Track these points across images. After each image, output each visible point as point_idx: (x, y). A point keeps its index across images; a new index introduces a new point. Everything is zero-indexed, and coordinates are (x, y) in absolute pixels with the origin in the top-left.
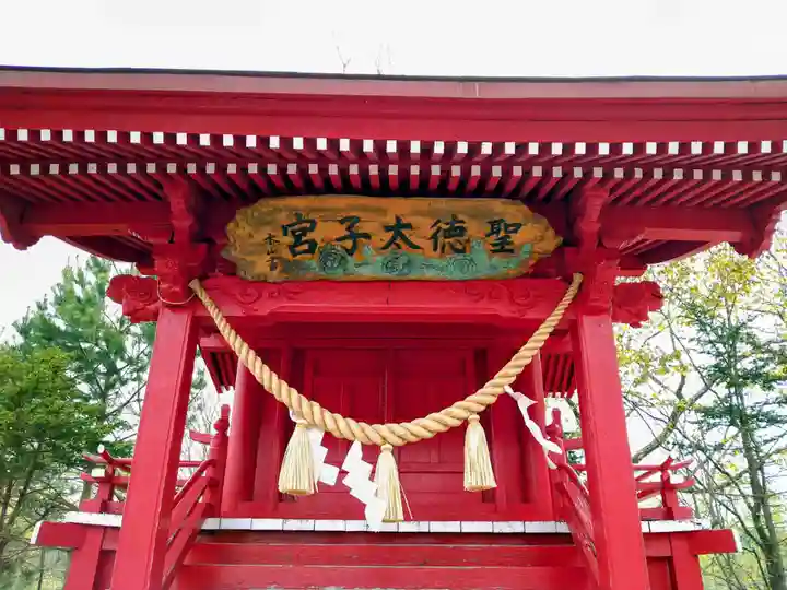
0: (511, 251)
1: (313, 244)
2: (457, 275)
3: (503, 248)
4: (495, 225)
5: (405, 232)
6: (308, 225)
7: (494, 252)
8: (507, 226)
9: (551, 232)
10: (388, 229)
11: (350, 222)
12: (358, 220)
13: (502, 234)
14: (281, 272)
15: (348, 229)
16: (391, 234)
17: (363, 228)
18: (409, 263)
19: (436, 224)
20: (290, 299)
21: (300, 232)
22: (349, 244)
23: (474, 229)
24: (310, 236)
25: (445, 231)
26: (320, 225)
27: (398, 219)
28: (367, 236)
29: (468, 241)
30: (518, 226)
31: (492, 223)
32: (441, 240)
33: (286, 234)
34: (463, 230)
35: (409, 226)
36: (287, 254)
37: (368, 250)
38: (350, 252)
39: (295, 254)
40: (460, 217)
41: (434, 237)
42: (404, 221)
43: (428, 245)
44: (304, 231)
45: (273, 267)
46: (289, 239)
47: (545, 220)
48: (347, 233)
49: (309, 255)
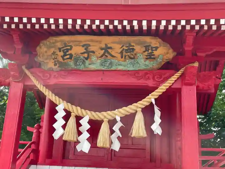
0: (154, 58)
1: (71, 55)
2: (131, 68)
3: (150, 57)
4: (147, 48)
5: (110, 50)
6: (69, 48)
7: (147, 59)
8: (152, 48)
9: (171, 51)
10: (102, 49)
11: (86, 46)
12: (89, 45)
13: (150, 51)
14: (59, 67)
15: (85, 49)
16: (104, 51)
17: (91, 48)
18: (111, 64)
19: (122, 47)
20: (63, 78)
21: (66, 50)
22: (86, 55)
23: (138, 49)
24: (70, 52)
25: (126, 50)
26: (74, 47)
27: (106, 45)
28: (93, 52)
29: (136, 54)
30: (157, 48)
31: (146, 47)
32: (124, 53)
33: (60, 51)
34: (133, 49)
35: (111, 48)
36: (61, 59)
37: (94, 58)
38: (87, 59)
39: (64, 59)
40: (132, 44)
41: (122, 53)
42: (109, 46)
43: (119, 56)
44: (68, 50)
45: (55, 65)
46: (62, 54)
47: (168, 45)
48: (85, 51)
49: (70, 60)
